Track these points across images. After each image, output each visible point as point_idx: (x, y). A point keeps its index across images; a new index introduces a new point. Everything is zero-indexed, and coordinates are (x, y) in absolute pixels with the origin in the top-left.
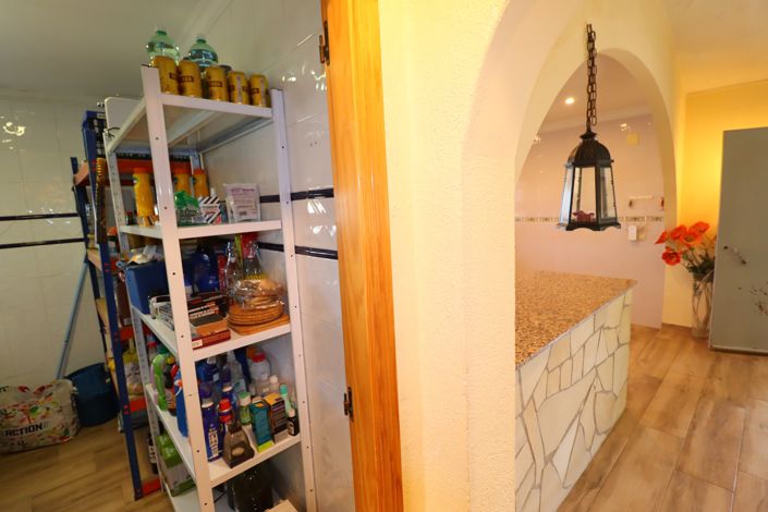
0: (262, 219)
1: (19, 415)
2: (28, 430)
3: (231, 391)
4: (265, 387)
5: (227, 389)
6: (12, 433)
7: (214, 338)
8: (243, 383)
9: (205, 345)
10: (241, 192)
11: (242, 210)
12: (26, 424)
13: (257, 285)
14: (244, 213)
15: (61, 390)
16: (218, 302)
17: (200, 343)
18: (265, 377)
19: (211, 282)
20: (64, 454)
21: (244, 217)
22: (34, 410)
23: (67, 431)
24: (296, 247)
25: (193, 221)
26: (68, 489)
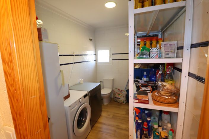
0: (177, 57)
1: (117, 95)
2: (118, 98)
3: (150, 121)
4: (165, 126)
5: (149, 119)
6: (116, 97)
7: (142, 101)
8: (157, 119)
9: (138, 102)
10: (169, 45)
11: (167, 53)
12: (117, 97)
13: (165, 86)
14: (168, 54)
15: (124, 93)
16: (152, 87)
17: (137, 101)
18: (166, 122)
19: (153, 78)
20: (122, 107)
21: (167, 56)
22: (119, 95)
23: (124, 102)
24: (189, 73)
25: (144, 57)
26: (119, 115)
